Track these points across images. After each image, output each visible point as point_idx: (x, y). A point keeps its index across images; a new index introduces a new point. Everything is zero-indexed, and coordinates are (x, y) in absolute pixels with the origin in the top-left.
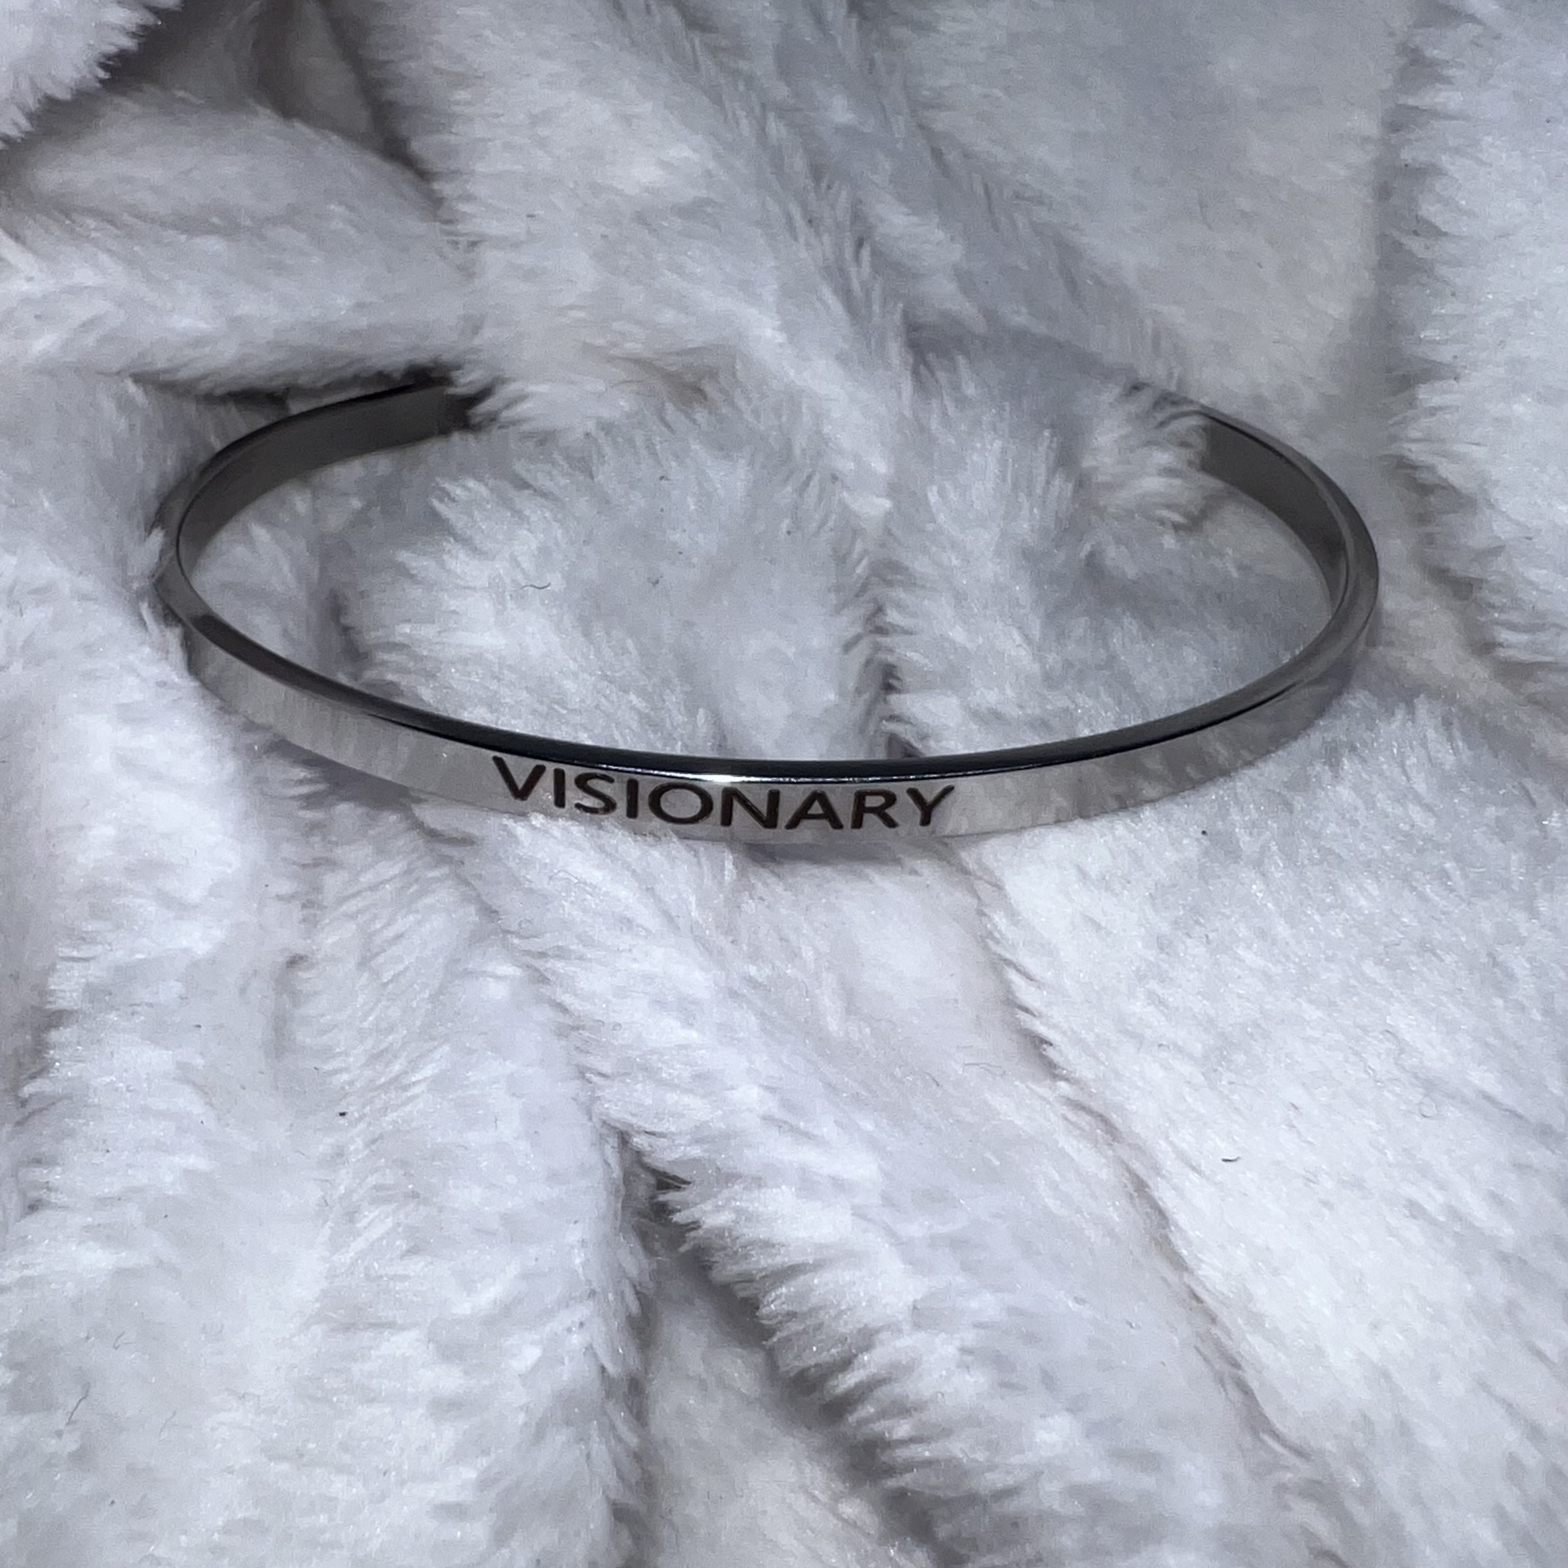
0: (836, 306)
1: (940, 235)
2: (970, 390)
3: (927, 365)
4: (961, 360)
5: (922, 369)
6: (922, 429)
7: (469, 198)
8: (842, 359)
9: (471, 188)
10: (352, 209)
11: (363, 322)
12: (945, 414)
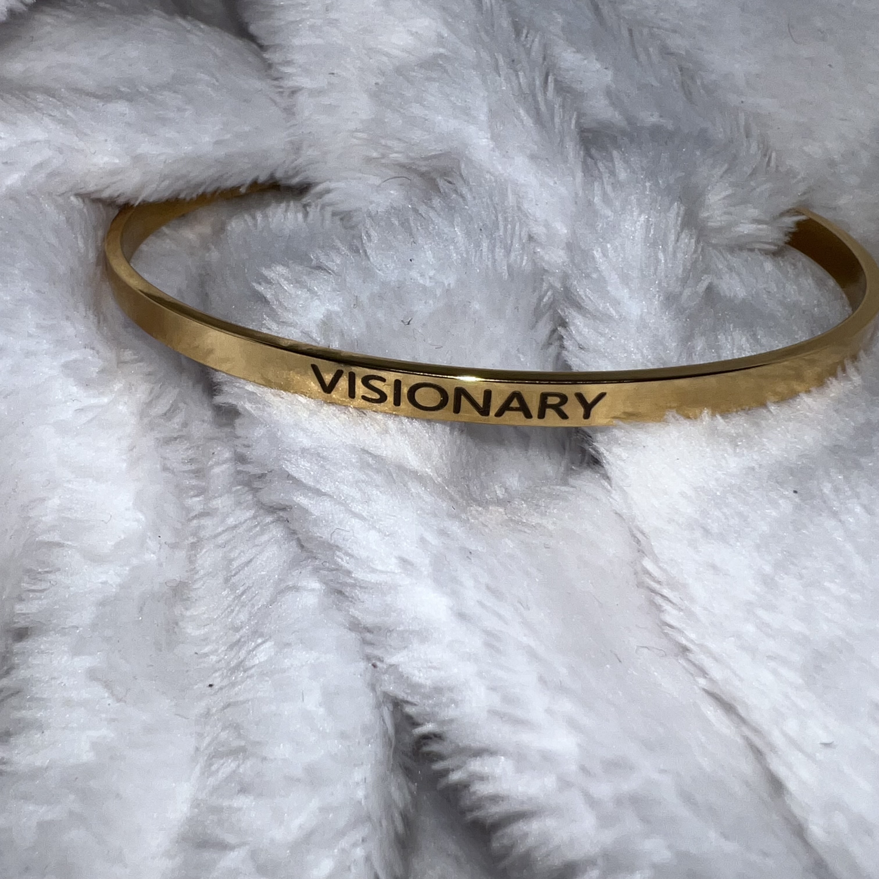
0: (529, 122)
1: (598, 66)
2: (623, 175)
3: (592, 158)
4: (615, 153)
5: (589, 160)
6: (590, 203)
7: (288, 63)
8: (533, 157)
9: (290, 57)
10: (213, 75)
11: (221, 152)
12: (605, 194)
